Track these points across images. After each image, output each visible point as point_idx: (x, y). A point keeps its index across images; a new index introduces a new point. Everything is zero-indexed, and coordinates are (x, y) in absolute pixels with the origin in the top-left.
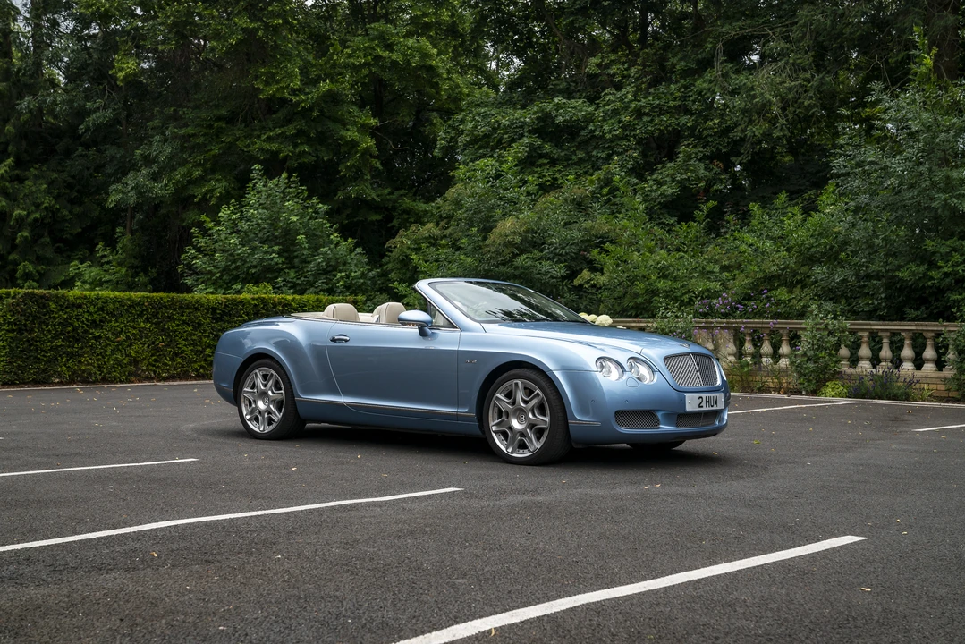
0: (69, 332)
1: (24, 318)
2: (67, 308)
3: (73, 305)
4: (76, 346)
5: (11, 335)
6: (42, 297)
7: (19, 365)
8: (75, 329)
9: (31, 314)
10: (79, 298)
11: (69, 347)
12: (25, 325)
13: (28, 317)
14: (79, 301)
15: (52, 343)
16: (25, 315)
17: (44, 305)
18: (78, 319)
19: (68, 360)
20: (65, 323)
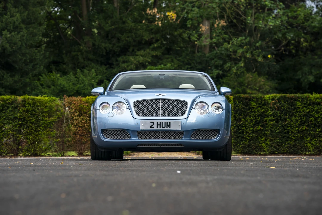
0: (311, 121)
1: (279, 112)
2: (309, 105)
3: (314, 103)
4: (318, 130)
5: (272, 123)
6: (292, 98)
7: (277, 142)
8: (316, 119)
9: (284, 110)
10: (318, 98)
11: (312, 130)
12: (280, 116)
13: (282, 112)
14: (318, 100)
15: (299, 128)
16: (280, 110)
17: (292, 103)
18: (318, 113)
19: (311, 140)
20: (308, 115)
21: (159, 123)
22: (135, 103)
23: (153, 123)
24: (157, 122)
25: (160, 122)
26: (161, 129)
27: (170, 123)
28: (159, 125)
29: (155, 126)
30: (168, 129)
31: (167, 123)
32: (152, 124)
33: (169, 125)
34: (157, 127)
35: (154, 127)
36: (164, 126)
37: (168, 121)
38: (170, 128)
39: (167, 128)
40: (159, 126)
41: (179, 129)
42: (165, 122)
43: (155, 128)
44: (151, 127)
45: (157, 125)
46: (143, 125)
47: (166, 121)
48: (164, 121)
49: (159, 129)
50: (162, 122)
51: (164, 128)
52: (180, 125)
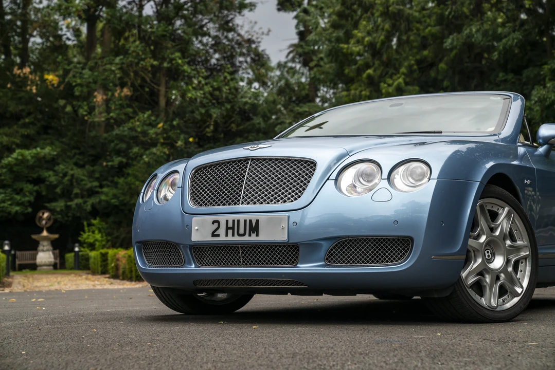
21: (230, 225)
23: (218, 222)
24: (227, 221)
25: (234, 222)
26: (237, 238)
27: (257, 221)
28: (230, 229)
29: (222, 231)
30: (253, 238)
31: (251, 221)
32: (216, 225)
33: (254, 228)
34: (227, 235)
35: (218, 235)
36: (242, 231)
37: (254, 217)
38: (257, 235)
39: (250, 235)
40: (230, 232)
41: (282, 237)
42: (245, 221)
43: (222, 238)
44: (213, 235)
45: (227, 228)
46: (196, 228)
47: (248, 217)
48: (242, 217)
49: (230, 238)
50: (238, 221)
51: (244, 235)
52: (285, 225)
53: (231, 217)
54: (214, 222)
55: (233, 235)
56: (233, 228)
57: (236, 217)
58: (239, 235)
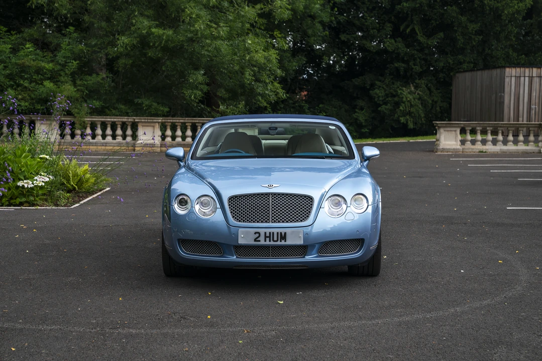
21: (268, 235)
22: (230, 199)
23: (259, 233)
24: (265, 233)
25: (270, 233)
26: (272, 243)
27: (285, 233)
28: (267, 237)
29: (262, 238)
30: (283, 243)
31: (281, 233)
32: (257, 235)
33: (283, 237)
34: (265, 241)
35: (259, 241)
36: (275, 239)
37: (283, 231)
38: (285, 241)
39: (281, 241)
40: (268, 239)
41: (301, 242)
42: (278, 233)
43: (262, 242)
44: (255, 240)
46: (242, 236)
47: (279, 230)
48: (275, 231)
49: (268, 243)
50: (273, 233)
51: (277, 241)
52: (301, 235)
53: (268, 231)
54: (255, 233)
55: (270, 241)
56: (270, 237)
57: (272, 230)
58: (274, 241)
